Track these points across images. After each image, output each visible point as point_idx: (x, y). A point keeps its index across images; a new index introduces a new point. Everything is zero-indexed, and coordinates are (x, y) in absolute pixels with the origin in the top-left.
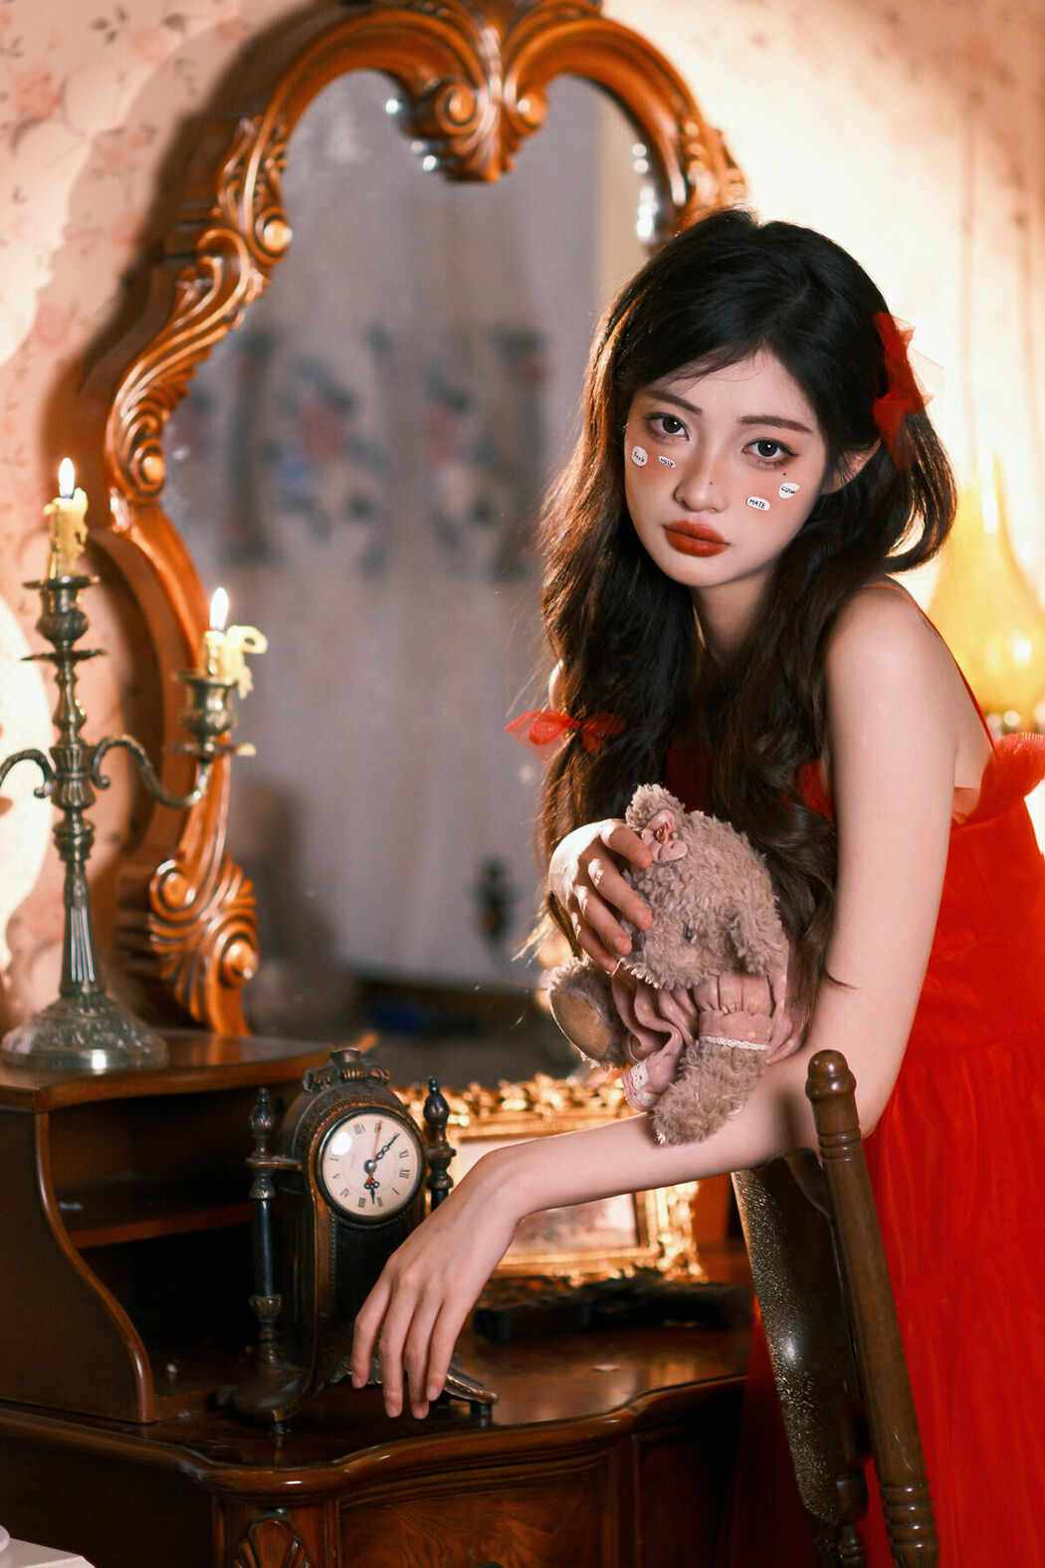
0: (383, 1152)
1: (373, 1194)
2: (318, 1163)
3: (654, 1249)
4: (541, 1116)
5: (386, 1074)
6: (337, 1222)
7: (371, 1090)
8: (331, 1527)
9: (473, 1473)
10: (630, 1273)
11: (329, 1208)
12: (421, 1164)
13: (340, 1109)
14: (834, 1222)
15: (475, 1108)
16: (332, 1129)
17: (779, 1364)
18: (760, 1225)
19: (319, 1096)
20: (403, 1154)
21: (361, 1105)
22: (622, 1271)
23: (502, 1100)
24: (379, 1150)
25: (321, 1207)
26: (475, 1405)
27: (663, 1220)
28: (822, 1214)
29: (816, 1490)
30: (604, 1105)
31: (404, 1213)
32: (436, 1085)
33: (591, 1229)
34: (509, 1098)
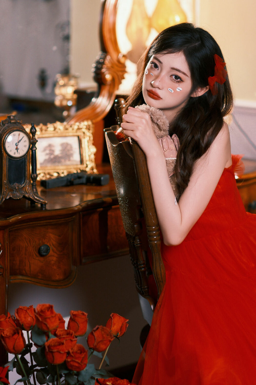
0: (20, 141)
1: (17, 151)
2: (4, 144)
3: (85, 165)
4: (57, 132)
5: (21, 121)
6: (9, 158)
7: (17, 125)
8: (6, 235)
9: (42, 222)
10: (79, 171)
11: (7, 155)
12: (29, 144)
13: (10, 130)
14: (134, 159)
15: (41, 130)
16: (7, 135)
17: (119, 195)
18: (115, 160)
19: (5, 127)
20: (25, 141)
21: (15, 129)
22: (77, 171)
23: (48, 128)
24: (19, 140)
25: (5, 154)
26: (42, 205)
27: (87, 158)
28: (131, 158)
29: (129, 227)
30: (73, 129)
31: (25, 156)
32: (33, 124)
33: (69, 160)
34: (49, 127)
